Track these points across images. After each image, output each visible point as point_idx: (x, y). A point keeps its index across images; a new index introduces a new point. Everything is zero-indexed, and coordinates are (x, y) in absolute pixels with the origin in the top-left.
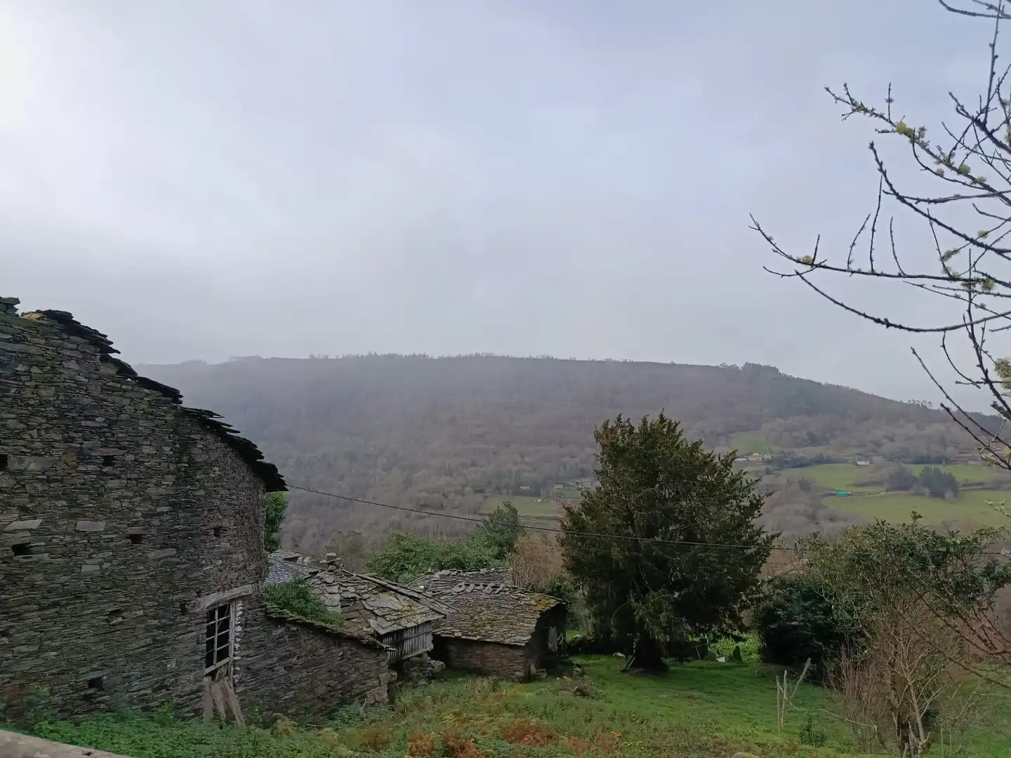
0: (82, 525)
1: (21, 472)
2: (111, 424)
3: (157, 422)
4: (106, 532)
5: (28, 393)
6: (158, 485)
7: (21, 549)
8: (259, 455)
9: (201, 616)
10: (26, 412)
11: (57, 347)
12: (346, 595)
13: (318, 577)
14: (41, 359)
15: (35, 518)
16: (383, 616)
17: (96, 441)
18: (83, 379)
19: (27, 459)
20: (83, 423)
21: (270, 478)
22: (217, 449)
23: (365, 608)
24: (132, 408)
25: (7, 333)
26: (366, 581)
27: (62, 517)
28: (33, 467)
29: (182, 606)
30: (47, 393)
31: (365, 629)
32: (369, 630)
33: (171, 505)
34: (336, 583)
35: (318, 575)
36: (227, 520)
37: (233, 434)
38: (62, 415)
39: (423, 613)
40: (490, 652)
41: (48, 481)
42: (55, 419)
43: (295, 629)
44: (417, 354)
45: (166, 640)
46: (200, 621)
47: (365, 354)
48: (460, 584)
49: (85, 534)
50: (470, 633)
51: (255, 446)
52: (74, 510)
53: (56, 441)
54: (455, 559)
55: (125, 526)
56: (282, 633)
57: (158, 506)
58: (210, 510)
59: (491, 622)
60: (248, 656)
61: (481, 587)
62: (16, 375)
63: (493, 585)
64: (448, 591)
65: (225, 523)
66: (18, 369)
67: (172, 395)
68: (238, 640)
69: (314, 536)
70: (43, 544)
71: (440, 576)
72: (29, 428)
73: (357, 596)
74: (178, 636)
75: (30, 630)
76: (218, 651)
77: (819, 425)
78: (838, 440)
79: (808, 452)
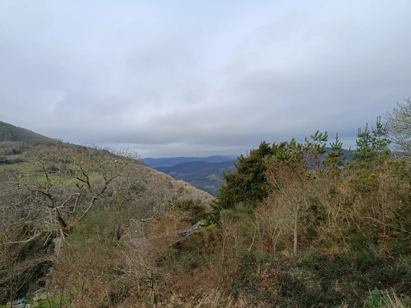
77: (17, 146)
78: (26, 152)
79: (13, 157)
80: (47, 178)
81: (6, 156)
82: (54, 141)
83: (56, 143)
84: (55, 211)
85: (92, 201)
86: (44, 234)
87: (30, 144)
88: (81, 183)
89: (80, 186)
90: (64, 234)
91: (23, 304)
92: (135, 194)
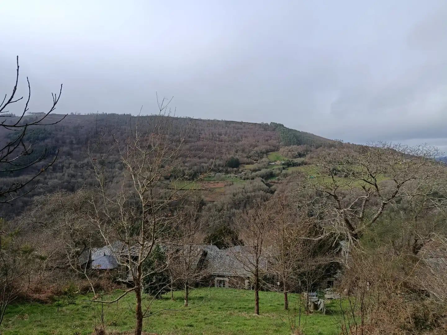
77: (302, 149)
78: (309, 155)
79: (299, 160)
80: (333, 179)
81: (293, 159)
82: (335, 142)
83: (336, 144)
84: (342, 213)
85: (381, 206)
86: (332, 235)
87: (313, 147)
88: (368, 186)
89: (367, 189)
90: (352, 238)
91: (316, 298)
92: (437, 202)
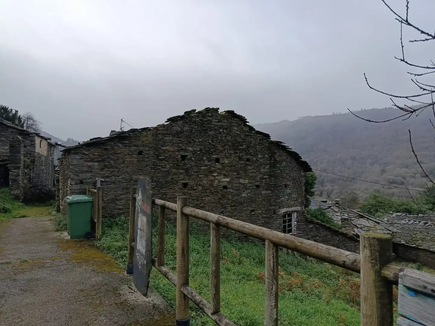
0: (241, 181)
1: (224, 163)
2: (248, 147)
3: (263, 146)
4: (248, 183)
5: (223, 138)
6: (264, 168)
7: (225, 187)
8: (300, 158)
9: (281, 216)
10: (224, 144)
11: (231, 123)
12: (343, 217)
13: (332, 209)
14: (226, 127)
15: (228, 178)
16: (361, 228)
17: (244, 153)
18: (239, 133)
19: (225, 159)
20: (240, 147)
21: (306, 167)
22: (284, 156)
23: (352, 224)
24: (254, 141)
25: (217, 120)
26: (353, 212)
27: (235, 178)
28: (226, 162)
29: (274, 211)
30: (229, 138)
31: (352, 232)
32: (354, 233)
33: (269, 175)
34: (339, 212)
35: (331, 208)
36: (289, 182)
37: (290, 150)
38: (234, 145)
39: (381, 229)
40: (421, 254)
41: (231, 166)
42: (231, 146)
43: (318, 226)
44: (387, 107)
45: (269, 222)
46: (280, 217)
47: (360, 110)
48: (405, 220)
49: (243, 184)
50: (410, 243)
51: (299, 154)
52: (238, 176)
53: (232, 153)
54: (406, 209)
55: (254, 182)
56: (313, 227)
57: (264, 175)
58: (282, 178)
59: (423, 239)
60: (299, 233)
61: (417, 222)
62: (220, 133)
63: (424, 222)
64: (399, 222)
65: (288, 183)
66: (221, 131)
67: (267, 136)
68: (296, 227)
69: (337, 193)
70: (231, 186)
71: (396, 215)
72: (225, 150)
73: (349, 218)
74: (273, 221)
75: (229, 212)
76: (288, 230)
